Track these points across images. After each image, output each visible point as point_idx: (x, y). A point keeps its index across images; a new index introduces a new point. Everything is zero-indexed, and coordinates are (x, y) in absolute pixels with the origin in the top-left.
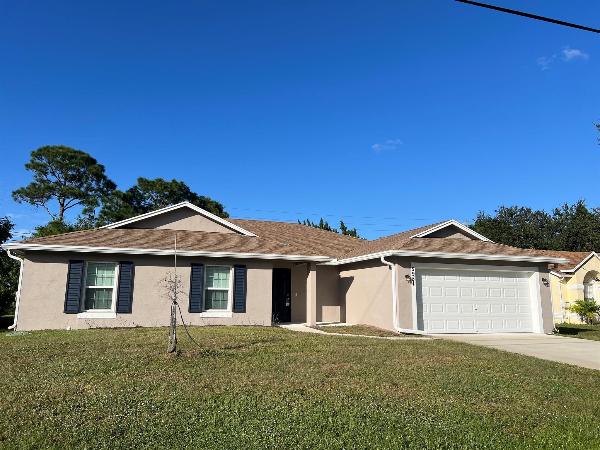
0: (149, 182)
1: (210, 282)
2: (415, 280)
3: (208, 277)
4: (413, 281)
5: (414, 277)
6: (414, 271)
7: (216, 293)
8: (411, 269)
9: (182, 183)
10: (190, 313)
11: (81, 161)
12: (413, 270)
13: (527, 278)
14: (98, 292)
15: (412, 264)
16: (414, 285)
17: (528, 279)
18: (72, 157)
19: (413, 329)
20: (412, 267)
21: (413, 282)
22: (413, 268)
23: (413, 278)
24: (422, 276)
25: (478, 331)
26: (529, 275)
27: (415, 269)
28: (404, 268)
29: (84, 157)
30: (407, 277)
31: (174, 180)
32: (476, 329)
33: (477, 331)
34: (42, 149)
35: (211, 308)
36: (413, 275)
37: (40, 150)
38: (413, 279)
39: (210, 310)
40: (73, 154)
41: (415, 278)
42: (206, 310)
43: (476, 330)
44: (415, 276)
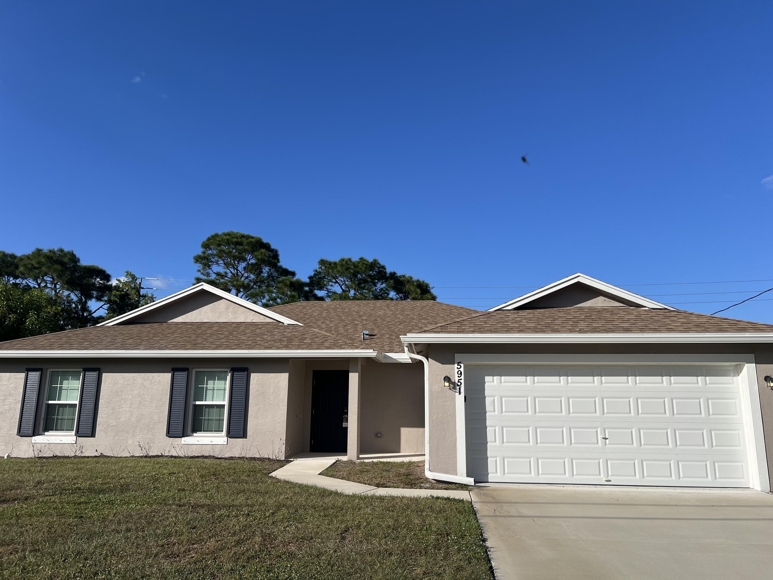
0: (330, 263)
1: (200, 395)
2: (463, 386)
3: (197, 386)
4: (458, 388)
5: (461, 379)
6: (462, 369)
7: (210, 409)
8: (456, 365)
9: (375, 261)
10: (170, 437)
11: (246, 247)
12: (459, 367)
13: (734, 376)
14: (62, 408)
15: (458, 357)
16: (460, 394)
17: (735, 378)
18: (237, 243)
19: (456, 475)
20: (457, 360)
21: (460, 389)
22: (459, 363)
23: (458, 382)
24: (486, 377)
25: (610, 481)
26: (737, 371)
27: (462, 365)
28: (442, 364)
29: (251, 242)
30: (447, 379)
31: (361, 259)
32: (604, 477)
33: (606, 481)
34: (210, 238)
35: (201, 431)
36: (460, 376)
37: (209, 239)
38: (459, 384)
39: (198, 434)
40: (239, 240)
41: (462, 381)
42: (192, 434)
43: (605, 479)
44: (462, 377)
